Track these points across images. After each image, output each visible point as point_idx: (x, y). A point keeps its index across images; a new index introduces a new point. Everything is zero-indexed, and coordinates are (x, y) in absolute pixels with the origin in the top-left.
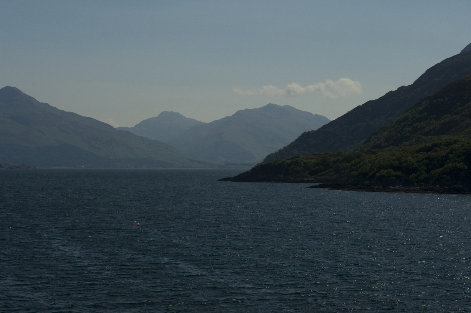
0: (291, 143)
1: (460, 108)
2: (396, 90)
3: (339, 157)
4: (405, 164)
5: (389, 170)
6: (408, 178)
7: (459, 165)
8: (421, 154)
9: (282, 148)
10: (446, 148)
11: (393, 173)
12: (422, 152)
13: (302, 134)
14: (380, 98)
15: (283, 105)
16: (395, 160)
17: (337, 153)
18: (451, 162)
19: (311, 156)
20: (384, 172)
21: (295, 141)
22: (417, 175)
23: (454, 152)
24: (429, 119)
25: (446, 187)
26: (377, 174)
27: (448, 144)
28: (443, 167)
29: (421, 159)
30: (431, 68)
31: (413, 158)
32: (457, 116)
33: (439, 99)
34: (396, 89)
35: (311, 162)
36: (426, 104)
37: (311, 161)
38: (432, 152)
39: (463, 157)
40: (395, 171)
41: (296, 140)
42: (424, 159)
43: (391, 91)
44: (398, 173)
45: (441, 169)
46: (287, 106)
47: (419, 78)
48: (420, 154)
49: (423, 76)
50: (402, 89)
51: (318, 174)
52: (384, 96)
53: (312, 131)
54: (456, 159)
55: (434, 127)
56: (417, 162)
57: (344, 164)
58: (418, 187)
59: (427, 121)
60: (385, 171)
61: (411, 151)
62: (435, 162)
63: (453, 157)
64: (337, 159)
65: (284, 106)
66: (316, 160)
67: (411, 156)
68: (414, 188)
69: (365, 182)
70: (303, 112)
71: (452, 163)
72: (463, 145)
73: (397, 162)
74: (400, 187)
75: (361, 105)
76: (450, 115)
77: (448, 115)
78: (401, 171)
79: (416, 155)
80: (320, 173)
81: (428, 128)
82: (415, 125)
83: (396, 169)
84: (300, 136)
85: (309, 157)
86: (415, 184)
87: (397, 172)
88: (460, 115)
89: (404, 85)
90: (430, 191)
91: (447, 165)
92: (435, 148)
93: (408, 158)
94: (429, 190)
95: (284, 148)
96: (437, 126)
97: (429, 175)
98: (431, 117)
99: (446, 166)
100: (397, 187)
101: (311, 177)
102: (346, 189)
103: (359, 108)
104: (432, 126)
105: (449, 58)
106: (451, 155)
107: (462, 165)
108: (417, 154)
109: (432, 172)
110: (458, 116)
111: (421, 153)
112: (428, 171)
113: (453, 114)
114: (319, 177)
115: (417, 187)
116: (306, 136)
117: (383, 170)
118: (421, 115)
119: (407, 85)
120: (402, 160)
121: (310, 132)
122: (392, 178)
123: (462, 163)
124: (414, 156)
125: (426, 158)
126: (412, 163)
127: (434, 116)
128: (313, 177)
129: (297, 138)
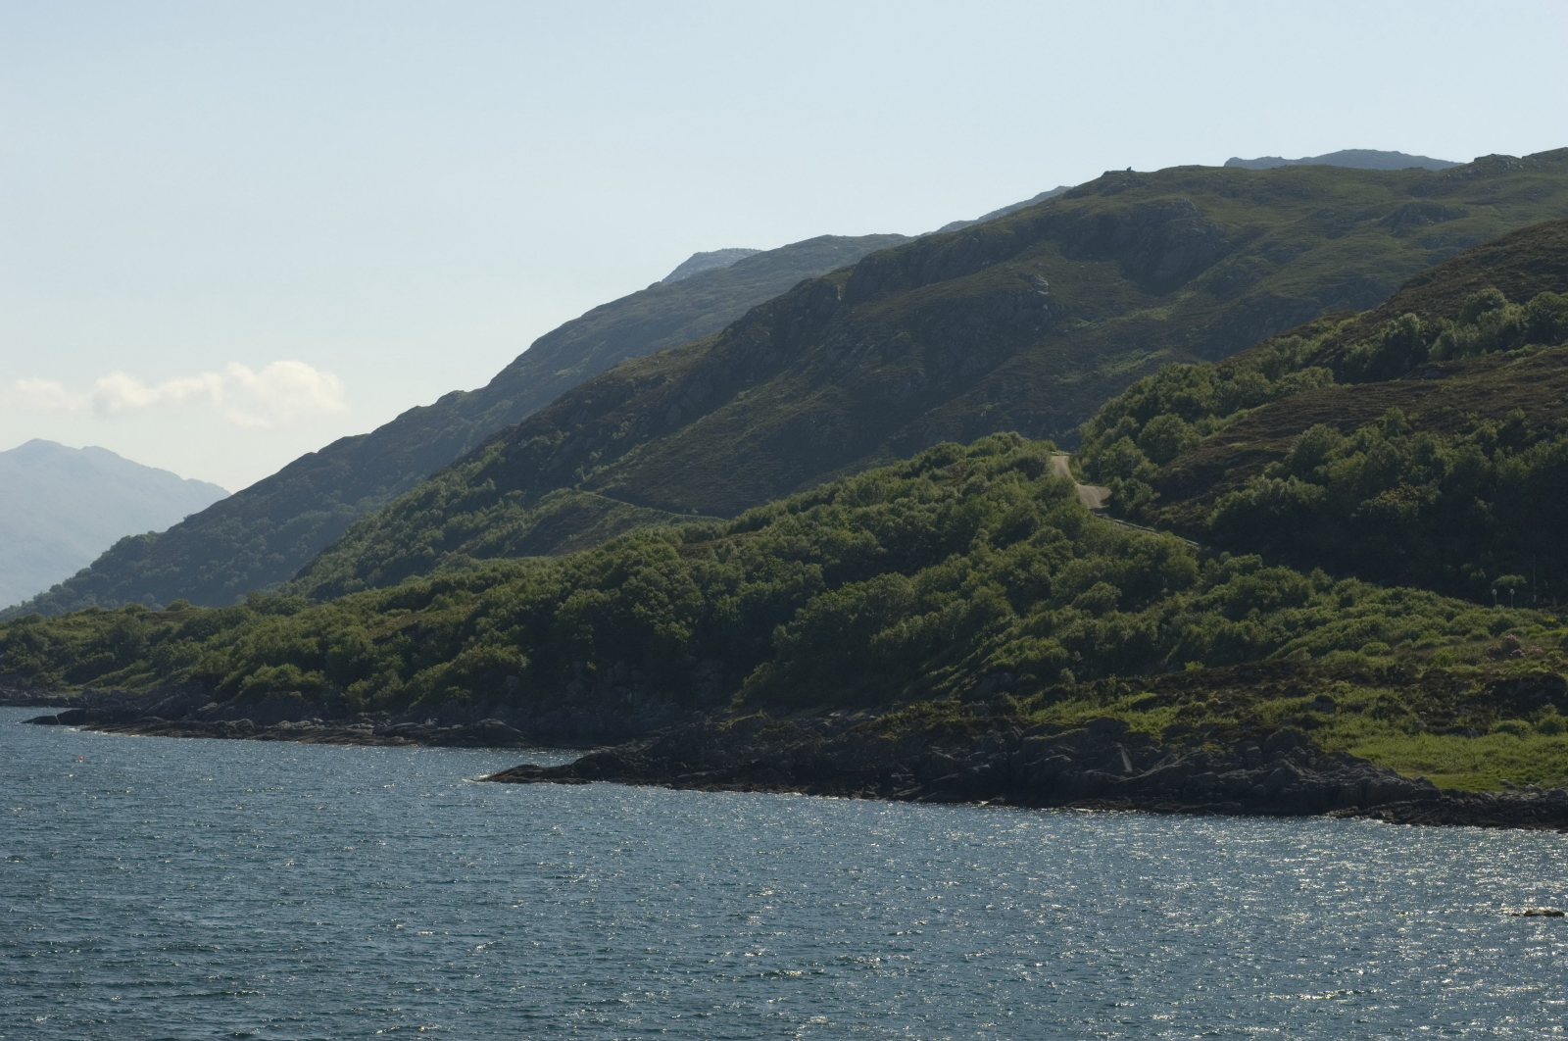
0: (79, 575)
1: (600, 469)
2: (433, 405)
3: (172, 624)
4: (336, 649)
5: (286, 666)
6: (343, 695)
7: (503, 653)
8: (395, 616)
9: (46, 590)
10: (474, 596)
11: (296, 676)
12: (398, 609)
13: (114, 543)
14: (378, 429)
15: (79, 446)
16: (306, 635)
17: (168, 610)
18: (480, 644)
19: (80, 619)
20: (267, 672)
21: (92, 565)
22: (373, 685)
23: (491, 611)
24: (501, 502)
25: (456, 726)
26: (248, 679)
27: (484, 583)
28: (454, 661)
29: (389, 633)
30: (549, 333)
31: (367, 628)
32: (589, 493)
33: (537, 438)
34: (434, 401)
35: (74, 638)
36: (495, 454)
37: (75, 633)
38: (428, 611)
39: (517, 627)
40: (304, 671)
41: (96, 565)
42: (400, 633)
43: (417, 408)
44: (312, 677)
45: (447, 665)
46: (95, 447)
47: (508, 366)
48: (390, 615)
49: (520, 360)
50: (451, 400)
51: (98, 680)
52: (393, 422)
53: (151, 533)
54: (497, 633)
55: (516, 527)
56: (378, 641)
57: (185, 645)
58: (370, 726)
59: (495, 507)
60: (273, 671)
61: (364, 605)
62: (432, 642)
63: (487, 627)
64: (163, 628)
65: (84, 448)
66: (93, 630)
67: (362, 622)
68: (356, 727)
69: (206, 707)
70: (148, 469)
71: (482, 647)
72: (523, 589)
73: (313, 641)
74: (314, 723)
75: (316, 451)
76: (568, 489)
77: (562, 491)
78: (322, 672)
79: (378, 617)
80: (104, 676)
81: (494, 531)
82: (454, 520)
83: (307, 662)
84: (108, 549)
85: (69, 621)
86: (362, 714)
87: (309, 674)
88: (601, 490)
89: (460, 389)
90: (402, 739)
91: (464, 652)
92: (439, 595)
93: (350, 629)
94: (400, 736)
95: (54, 589)
96: (524, 527)
97: (408, 685)
98: (509, 494)
99: (462, 656)
100: (303, 722)
101: (72, 687)
102: (136, 729)
103: (307, 460)
104: (509, 525)
105: (608, 305)
106: (482, 620)
107: (511, 653)
108: (381, 616)
109: (419, 677)
110: (593, 493)
111: (393, 611)
112: (406, 674)
113: (577, 486)
114: (99, 687)
115: (368, 723)
116: (128, 550)
117: (265, 668)
118: (477, 489)
119: (468, 388)
120: (329, 633)
121: (141, 537)
122: (292, 693)
123: (514, 648)
124: (370, 622)
125: (405, 631)
126: (361, 644)
127: (518, 492)
128: (81, 687)
129: (100, 555)
